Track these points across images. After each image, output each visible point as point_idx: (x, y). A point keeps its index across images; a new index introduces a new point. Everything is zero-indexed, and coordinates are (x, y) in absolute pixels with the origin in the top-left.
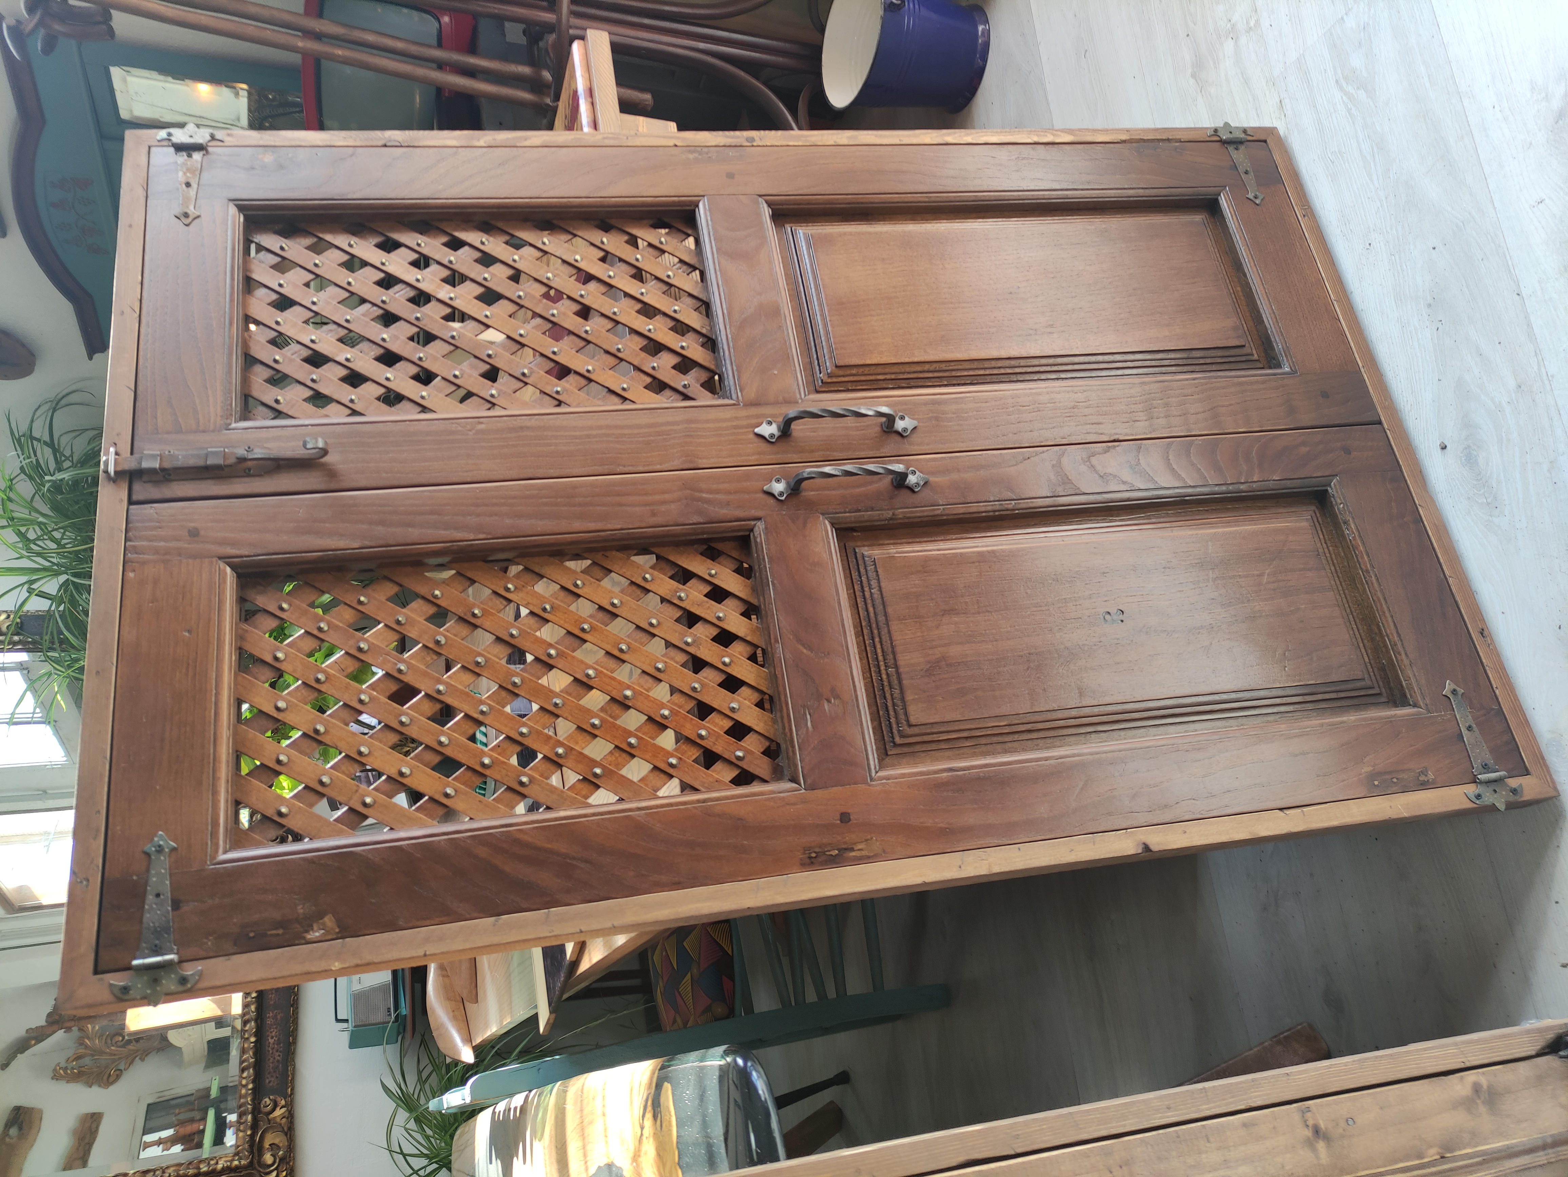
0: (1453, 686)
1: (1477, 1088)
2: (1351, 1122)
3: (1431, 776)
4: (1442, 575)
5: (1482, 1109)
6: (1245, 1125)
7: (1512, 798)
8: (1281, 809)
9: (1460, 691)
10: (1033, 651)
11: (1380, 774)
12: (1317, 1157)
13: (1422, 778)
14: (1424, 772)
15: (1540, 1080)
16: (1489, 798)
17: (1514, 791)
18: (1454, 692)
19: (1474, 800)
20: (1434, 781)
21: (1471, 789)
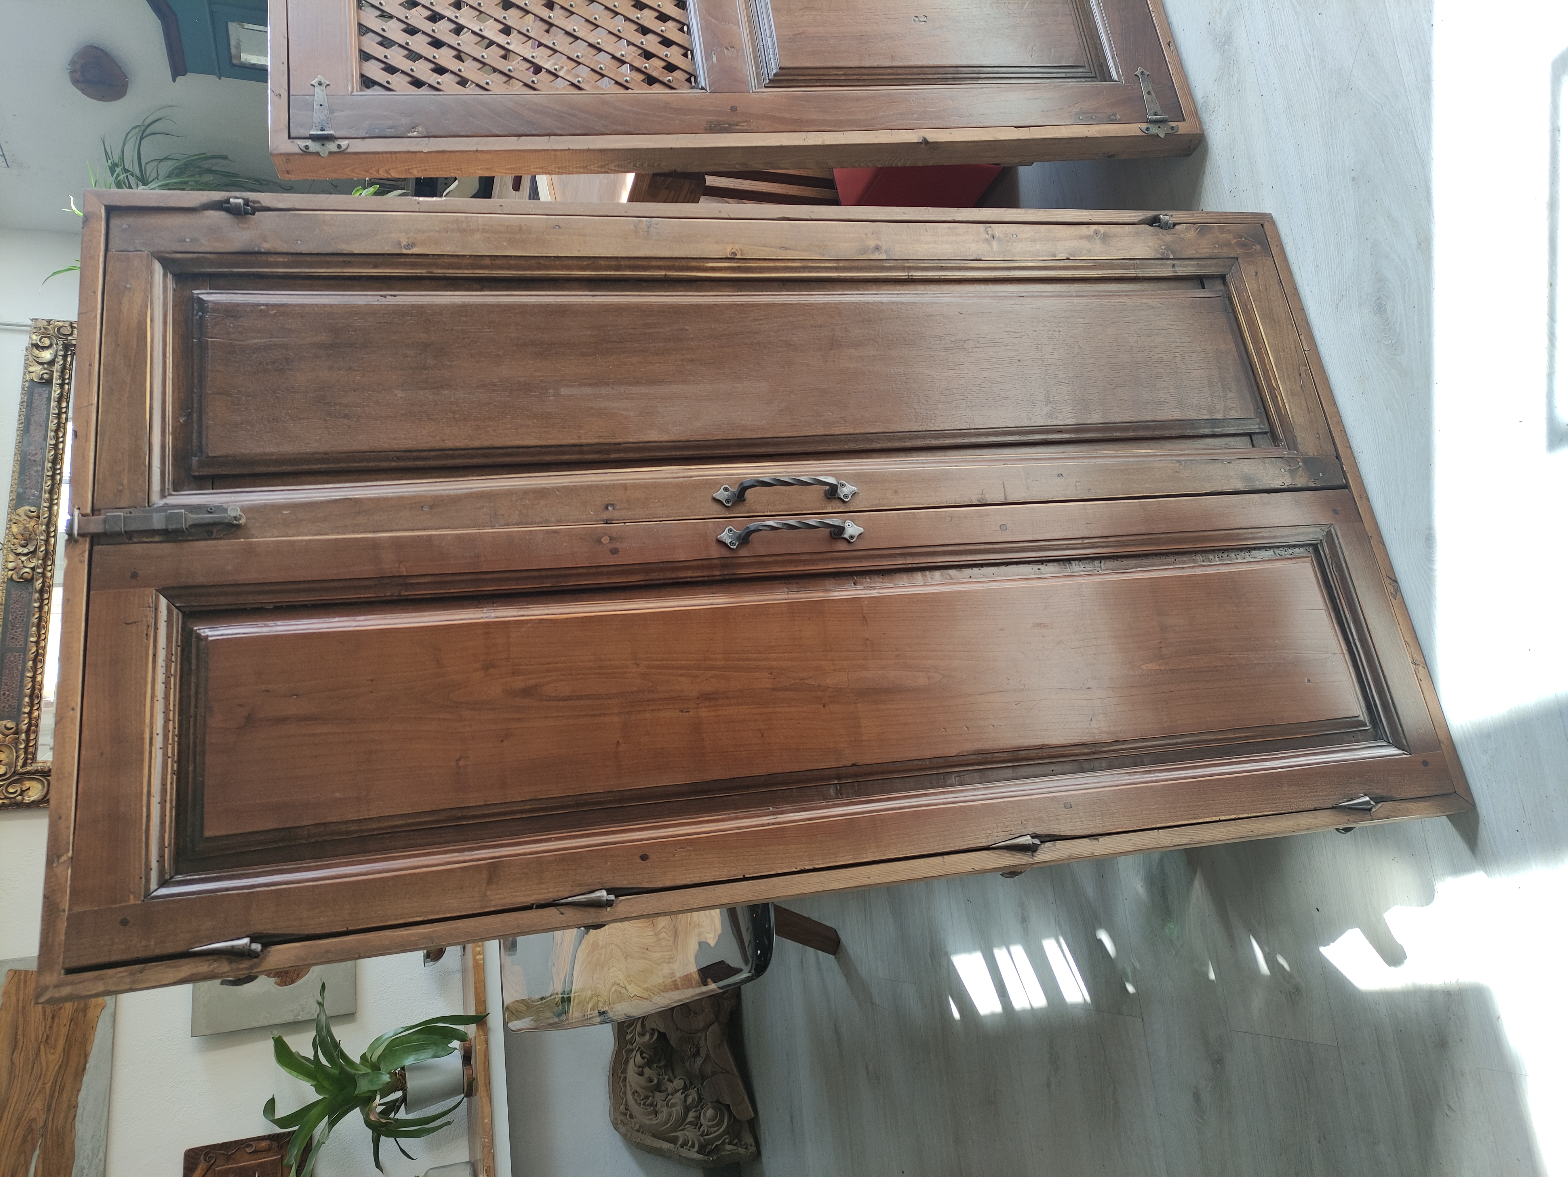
0: (1142, 70)
1: (1096, 233)
2: (1015, 236)
3: (1118, 116)
4: (1148, 10)
5: (1098, 241)
6: (949, 228)
7: (1170, 131)
8: (1016, 127)
9: (1147, 73)
10: (864, 34)
11: (1084, 113)
12: (991, 248)
13: (1112, 117)
14: (1115, 114)
15: (1137, 234)
16: (1154, 130)
17: (1172, 128)
18: (1142, 73)
19: (1145, 131)
20: (1120, 120)
21: (1144, 126)
